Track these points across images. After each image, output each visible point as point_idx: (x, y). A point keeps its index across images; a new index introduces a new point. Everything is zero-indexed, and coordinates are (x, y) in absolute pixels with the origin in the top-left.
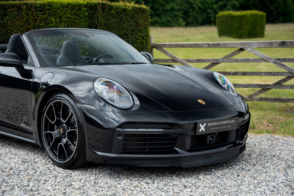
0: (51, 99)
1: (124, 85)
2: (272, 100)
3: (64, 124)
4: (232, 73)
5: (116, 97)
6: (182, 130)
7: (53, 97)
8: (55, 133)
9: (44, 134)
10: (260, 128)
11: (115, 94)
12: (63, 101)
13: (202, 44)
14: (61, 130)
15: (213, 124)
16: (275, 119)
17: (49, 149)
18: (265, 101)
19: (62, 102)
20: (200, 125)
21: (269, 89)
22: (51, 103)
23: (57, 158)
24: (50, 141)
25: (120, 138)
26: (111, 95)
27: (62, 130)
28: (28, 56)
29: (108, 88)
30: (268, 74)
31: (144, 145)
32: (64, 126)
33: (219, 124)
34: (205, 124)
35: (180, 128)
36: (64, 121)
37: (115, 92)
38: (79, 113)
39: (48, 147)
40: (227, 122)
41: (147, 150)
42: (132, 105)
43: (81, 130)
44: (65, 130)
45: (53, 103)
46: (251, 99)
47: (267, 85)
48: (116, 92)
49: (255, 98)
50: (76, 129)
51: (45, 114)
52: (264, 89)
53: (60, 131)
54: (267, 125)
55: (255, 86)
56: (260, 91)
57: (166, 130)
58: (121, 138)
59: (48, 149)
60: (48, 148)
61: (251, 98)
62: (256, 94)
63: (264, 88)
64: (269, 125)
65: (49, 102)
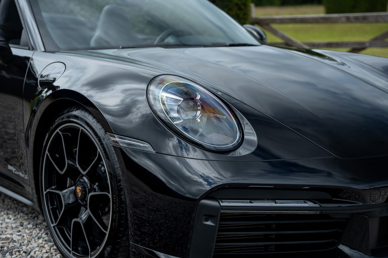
0: (57, 121)
1: (219, 93)
3: (85, 178)
5: (199, 120)
6: (361, 204)
7: (62, 117)
8: (66, 195)
9: (45, 193)
11: (199, 112)
12: (81, 128)
13: (337, 17)
14: (79, 189)
17: (56, 227)
19: (78, 130)
22: (58, 130)
23: (71, 249)
24: (57, 208)
25: (209, 223)
26: (187, 115)
27: (81, 191)
28: (22, 28)
29: (182, 99)
31: (267, 238)
32: (85, 182)
35: (356, 199)
36: (84, 171)
37: (197, 110)
38: (114, 157)
39: (52, 223)
41: (272, 251)
42: (238, 141)
43: (119, 196)
44: (85, 191)
45: (61, 130)
48: (199, 108)
50: (109, 193)
51: (47, 152)
53: (75, 192)
57: (323, 205)
58: (214, 223)
59: (54, 227)
60: (52, 225)
65: (54, 126)
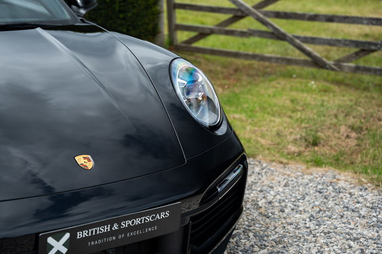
2: (378, 73)
4: (307, 16)
10: (330, 143)
15: (96, 231)
16: (372, 116)
18: (364, 72)
20: (50, 240)
21: (373, 51)
30: (374, 22)
33: (116, 227)
34: (67, 236)
40: (145, 219)
46: (340, 68)
47: (370, 43)
49: (346, 66)
52: (363, 50)
54: (345, 135)
55: (347, 42)
56: (357, 54)
61: (340, 65)
62: (348, 59)
63: (363, 48)
64: (349, 134)
